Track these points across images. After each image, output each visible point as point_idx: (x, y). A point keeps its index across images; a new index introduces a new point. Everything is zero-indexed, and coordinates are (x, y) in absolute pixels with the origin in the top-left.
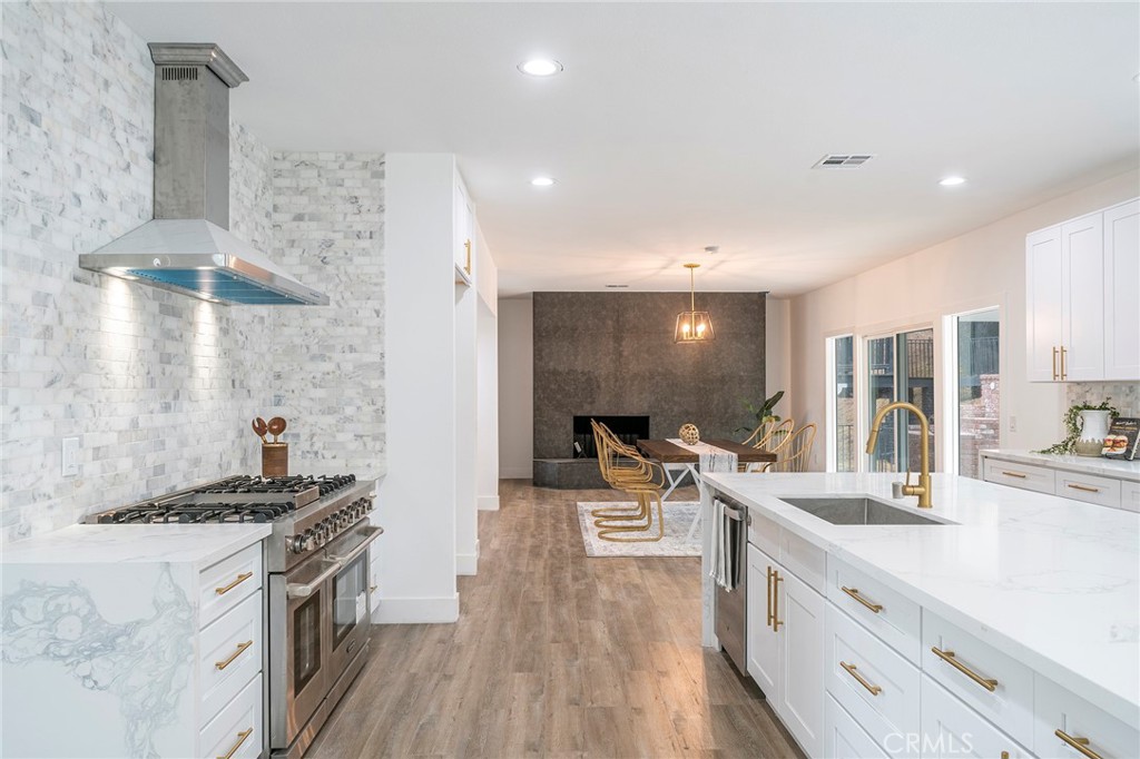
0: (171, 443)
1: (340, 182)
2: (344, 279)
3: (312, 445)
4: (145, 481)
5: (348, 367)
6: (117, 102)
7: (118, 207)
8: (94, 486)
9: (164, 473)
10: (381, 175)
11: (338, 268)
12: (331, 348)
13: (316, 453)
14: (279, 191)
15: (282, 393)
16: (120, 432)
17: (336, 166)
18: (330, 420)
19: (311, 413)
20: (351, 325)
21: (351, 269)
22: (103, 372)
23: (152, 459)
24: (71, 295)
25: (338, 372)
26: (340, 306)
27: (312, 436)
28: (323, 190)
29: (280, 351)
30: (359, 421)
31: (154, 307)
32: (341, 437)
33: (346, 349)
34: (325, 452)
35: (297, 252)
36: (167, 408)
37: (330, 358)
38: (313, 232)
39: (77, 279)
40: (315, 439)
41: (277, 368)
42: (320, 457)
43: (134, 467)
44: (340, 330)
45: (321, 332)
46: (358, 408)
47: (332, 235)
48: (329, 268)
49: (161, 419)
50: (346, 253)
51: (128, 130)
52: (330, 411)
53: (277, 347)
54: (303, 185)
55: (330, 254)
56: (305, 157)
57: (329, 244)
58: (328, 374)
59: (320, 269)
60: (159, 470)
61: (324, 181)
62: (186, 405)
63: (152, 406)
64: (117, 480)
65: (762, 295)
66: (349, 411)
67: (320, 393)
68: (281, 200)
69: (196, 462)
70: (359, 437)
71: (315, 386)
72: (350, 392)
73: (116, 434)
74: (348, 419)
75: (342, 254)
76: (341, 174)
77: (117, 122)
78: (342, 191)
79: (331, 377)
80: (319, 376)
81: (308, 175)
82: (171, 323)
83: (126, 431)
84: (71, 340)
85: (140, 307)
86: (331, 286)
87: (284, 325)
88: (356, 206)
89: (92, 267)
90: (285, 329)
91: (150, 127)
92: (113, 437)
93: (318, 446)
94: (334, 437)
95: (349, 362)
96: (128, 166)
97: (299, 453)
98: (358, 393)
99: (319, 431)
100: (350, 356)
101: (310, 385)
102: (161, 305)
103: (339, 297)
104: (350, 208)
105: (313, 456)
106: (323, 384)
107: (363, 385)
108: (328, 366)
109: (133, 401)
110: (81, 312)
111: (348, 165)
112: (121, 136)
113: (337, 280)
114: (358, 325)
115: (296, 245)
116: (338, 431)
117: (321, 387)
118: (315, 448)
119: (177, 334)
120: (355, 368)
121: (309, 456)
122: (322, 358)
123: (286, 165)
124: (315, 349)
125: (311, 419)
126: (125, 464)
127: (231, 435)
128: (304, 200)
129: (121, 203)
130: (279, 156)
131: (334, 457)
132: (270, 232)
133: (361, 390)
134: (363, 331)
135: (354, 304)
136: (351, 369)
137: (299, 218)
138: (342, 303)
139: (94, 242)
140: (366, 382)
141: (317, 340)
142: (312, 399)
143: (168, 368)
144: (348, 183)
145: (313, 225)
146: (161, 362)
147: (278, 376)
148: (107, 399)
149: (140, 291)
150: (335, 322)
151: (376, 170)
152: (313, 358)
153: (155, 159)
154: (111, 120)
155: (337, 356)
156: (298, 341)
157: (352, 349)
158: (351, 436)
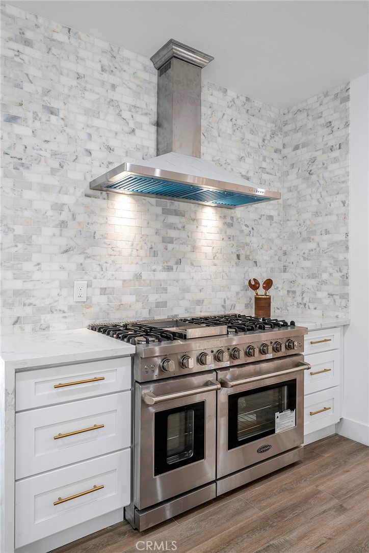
0: (173, 290)
1: (320, 115)
2: (322, 182)
3: (303, 299)
4: (147, 310)
5: (324, 245)
7: (124, 155)
8: (101, 309)
9: (166, 307)
11: (318, 176)
12: (314, 232)
13: (305, 305)
14: (286, 134)
15: (286, 264)
16: (124, 281)
17: (318, 104)
18: (312, 282)
19: (302, 278)
20: (326, 215)
21: (326, 175)
22: (110, 246)
23: (153, 298)
24: (83, 204)
25: (318, 249)
26: (319, 202)
27: (303, 293)
28: (310, 125)
29: (286, 237)
30: (331, 283)
31: (159, 210)
32: (319, 295)
33: (323, 232)
34: (310, 304)
35: (295, 170)
36: (170, 269)
37: (313, 239)
38: (305, 154)
39: (87, 196)
40: (304, 295)
41: (284, 248)
42: (307, 306)
43: (137, 301)
44: (319, 219)
45: (308, 222)
46: (331, 274)
47: (315, 154)
48: (313, 177)
49: (163, 275)
50: (324, 164)
51: (133, 110)
52: (313, 276)
53: (284, 235)
54: (298, 126)
55: (314, 167)
56: (300, 106)
57: (313, 160)
58: (312, 250)
59: (307, 179)
60: (162, 305)
61: (310, 118)
62: (188, 268)
63: (154, 267)
64: (121, 307)
66: (325, 276)
67: (307, 264)
68: (287, 140)
69: (199, 302)
70: (331, 295)
71: (304, 259)
72: (326, 263)
73: (121, 283)
74: (324, 282)
75: (321, 165)
76: (321, 109)
77: (123, 106)
78: (322, 121)
79: (313, 252)
80: (307, 252)
81: (302, 117)
82: (174, 219)
83: (130, 280)
84: (83, 228)
86: (314, 190)
87: (288, 220)
88: (330, 128)
90: (288, 222)
91: (154, 107)
92: (119, 284)
93: (306, 300)
94: (316, 294)
95: (324, 241)
96: (133, 131)
97: (295, 304)
98: (330, 264)
99: (307, 290)
100: (325, 237)
101: (302, 259)
102: (163, 209)
103: (319, 196)
104: (327, 131)
105: (303, 306)
106: (309, 257)
107: (333, 258)
108: (312, 245)
109: (137, 264)
110: (91, 213)
111: (326, 100)
112: (126, 115)
113: (318, 185)
114: (331, 214)
115: (295, 166)
116: (318, 291)
117: (308, 260)
118: (304, 301)
119: (180, 226)
120: (328, 245)
121: (301, 306)
122: (309, 240)
123: (290, 116)
124: (305, 234)
125: (302, 282)
126: (129, 299)
128: (299, 135)
129: (127, 152)
130: (286, 112)
131: (315, 309)
132: (280, 162)
133: (332, 261)
134: (334, 218)
135: (328, 199)
136: (326, 246)
137: (296, 148)
138: (321, 200)
140: (335, 256)
141: (306, 228)
142: (303, 268)
143: (170, 246)
144: (325, 114)
145: (304, 150)
146: (163, 242)
147: (285, 254)
148: (113, 262)
149: (144, 201)
150: (317, 214)
151: (343, 96)
152: (304, 240)
153: (158, 124)
154: (118, 106)
155: (317, 238)
156: (295, 229)
157: (327, 232)
158: (325, 294)
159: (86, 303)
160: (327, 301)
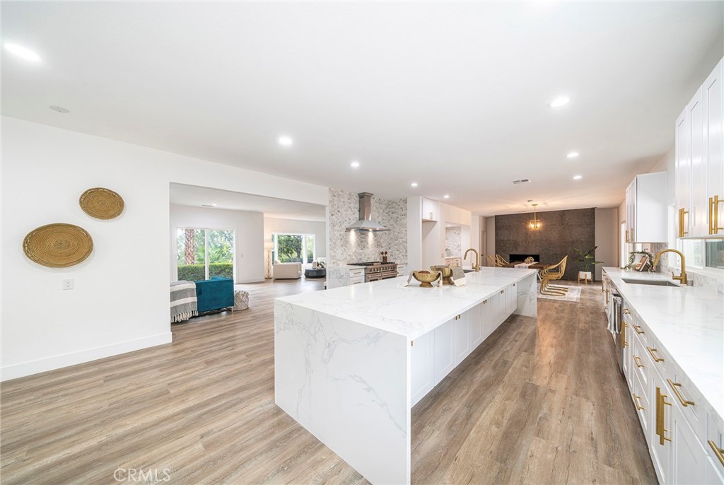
0: (363, 255)
2: (400, 224)
6: (352, 205)
7: (353, 219)
8: (349, 260)
10: (406, 203)
11: (399, 222)
12: (398, 238)
17: (399, 202)
18: (397, 252)
21: (401, 222)
22: (350, 244)
23: (359, 257)
24: (345, 234)
28: (397, 207)
30: (403, 252)
31: (360, 234)
32: (400, 255)
36: (362, 249)
37: (398, 240)
38: (395, 215)
39: (346, 232)
41: (390, 242)
44: (399, 235)
45: (396, 235)
46: (403, 250)
48: (397, 222)
49: (361, 251)
50: (400, 219)
52: (398, 250)
56: (393, 202)
57: (397, 217)
61: (397, 205)
62: (366, 249)
63: (359, 249)
64: (353, 259)
65: (593, 209)
66: (401, 250)
70: (403, 255)
74: (401, 252)
78: (400, 207)
79: (398, 244)
81: (394, 204)
82: (363, 236)
83: (354, 252)
84: (345, 240)
85: (357, 234)
86: (398, 226)
88: (402, 209)
89: (348, 230)
91: (358, 207)
92: (352, 253)
95: (401, 240)
96: (354, 214)
98: (402, 247)
108: (397, 242)
109: (355, 248)
110: (347, 236)
111: (401, 201)
114: (402, 233)
119: (365, 237)
120: (402, 242)
122: (396, 240)
126: (354, 257)
127: (377, 254)
131: (399, 259)
135: (402, 229)
138: (400, 229)
139: (348, 226)
140: (404, 245)
141: (396, 237)
142: (395, 248)
143: (362, 243)
144: (401, 205)
147: (390, 244)
148: (351, 248)
150: (399, 233)
151: (405, 202)
153: (359, 211)
154: (352, 208)
157: (401, 238)
159: (346, 259)
160: (402, 257)
